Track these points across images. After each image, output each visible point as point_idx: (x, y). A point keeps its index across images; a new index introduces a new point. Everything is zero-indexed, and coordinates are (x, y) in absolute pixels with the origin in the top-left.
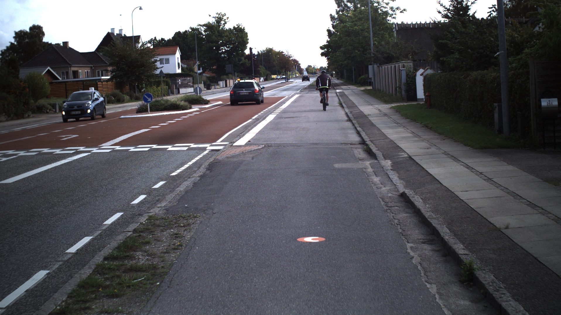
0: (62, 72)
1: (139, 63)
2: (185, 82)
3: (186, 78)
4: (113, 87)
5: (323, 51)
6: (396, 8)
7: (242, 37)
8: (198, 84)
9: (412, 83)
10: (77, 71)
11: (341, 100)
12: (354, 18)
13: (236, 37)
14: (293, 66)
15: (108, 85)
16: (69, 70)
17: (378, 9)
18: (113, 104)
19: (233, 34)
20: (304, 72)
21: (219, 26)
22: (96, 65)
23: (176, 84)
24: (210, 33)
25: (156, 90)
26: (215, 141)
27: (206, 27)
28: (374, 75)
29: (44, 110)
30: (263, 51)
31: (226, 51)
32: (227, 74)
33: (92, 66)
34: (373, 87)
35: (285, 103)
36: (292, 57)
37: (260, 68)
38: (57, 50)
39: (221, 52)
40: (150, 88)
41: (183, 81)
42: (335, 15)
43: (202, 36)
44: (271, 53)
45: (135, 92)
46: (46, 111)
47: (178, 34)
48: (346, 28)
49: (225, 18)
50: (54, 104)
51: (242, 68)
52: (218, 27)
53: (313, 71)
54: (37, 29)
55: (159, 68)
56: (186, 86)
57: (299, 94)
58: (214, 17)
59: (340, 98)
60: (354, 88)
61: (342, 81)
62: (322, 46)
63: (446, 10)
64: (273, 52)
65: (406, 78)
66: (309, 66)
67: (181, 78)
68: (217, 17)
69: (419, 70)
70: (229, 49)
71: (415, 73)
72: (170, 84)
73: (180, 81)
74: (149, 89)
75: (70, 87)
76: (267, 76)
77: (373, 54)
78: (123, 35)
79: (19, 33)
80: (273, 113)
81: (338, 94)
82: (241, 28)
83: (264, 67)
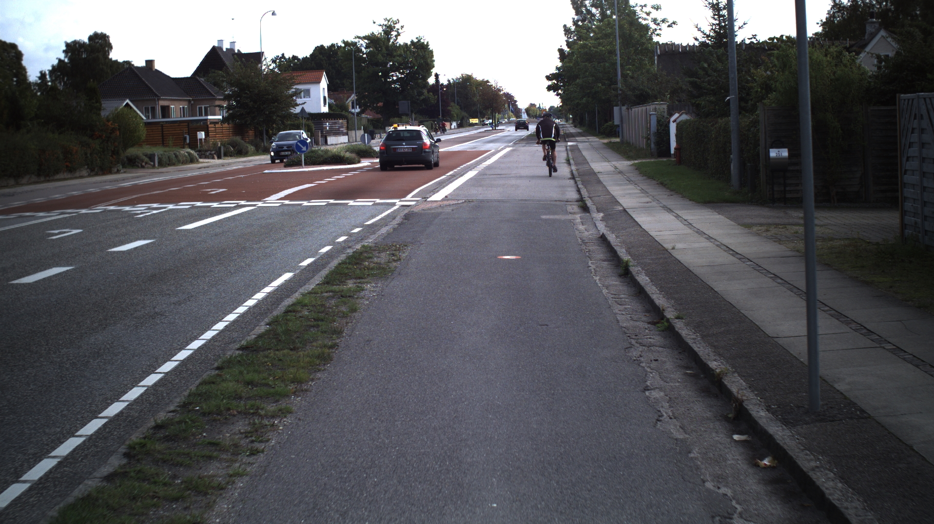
0: (145, 108)
1: (270, 97)
2: (335, 127)
3: (336, 121)
4: (229, 132)
5: (550, 83)
6: (661, 20)
7: (424, 57)
8: (355, 130)
9: (664, 132)
10: (168, 107)
12: (599, 33)
13: (415, 57)
14: (504, 105)
16: (156, 105)
18: (232, 158)
19: (411, 51)
20: (523, 115)
21: (389, 39)
22: (196, 98)
23: (322, 129)
24: (373, 50)
26: (405, 197)
27: (368, 40)
28: (622, 121)
29: (138, 163)
30: (457, 79)
31: (399, 79)
32: (400, 116)
33: (191, 98)
34: (620, 139)
35: (490, 158)
36: (503, 90)
37: (451, 106)
38: (137, 72)
39: (390, 80)
41: (332, 125)
42: (570, 27)
43: (361, 54)
44: (470, 83)
45: (263, 141)
46: (141, 165)
47: (320, 50)
48: (587, 48)
49: (398, 26)
50: (151, 154)
51: (424, 106)
52: (386, 40)
53: (538, 113)
54: (100, 39)
55: (300, 104)
56: (337, 133)
57: (512, 147)
58: (380, 25)
59: (570, 153)
61: (580, 129)
62: (548, 75)
63: (705, 36)
64: (472, 81)
65: (657, 126)
66: (531, 104)
67: (329, 120)
68: (386, 25)
69: (673, 115)
70: (403, 76)
71: (668, 118)
72: (314, 129)
73: (327, 125)
75: (169, 131)
76: (462, 119)
77: (621, 90)
78: (236, 51)
79: (72, 44)
80: (473, 169)
81: (568, 148)
82: (423, 43)
83: (457, 105)
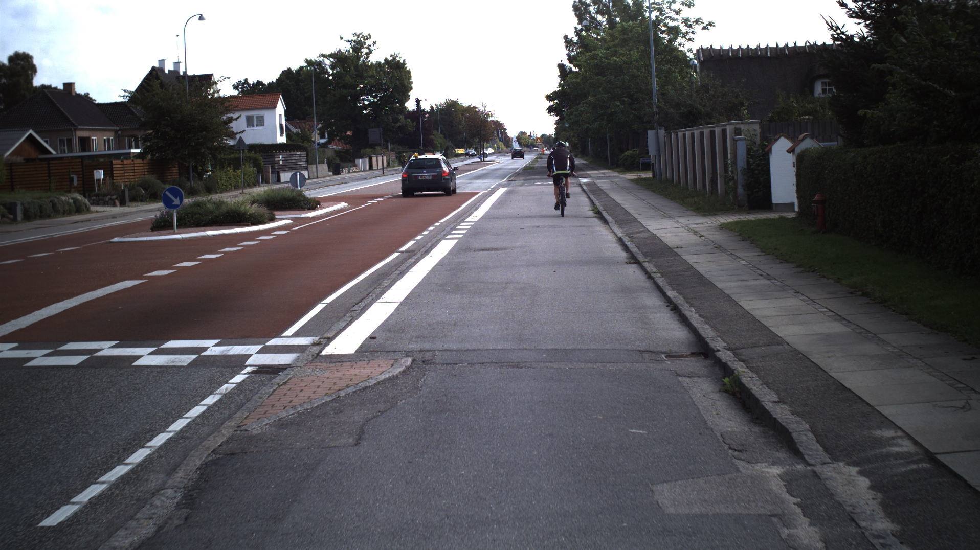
0: (60, 140)
1: (197, 124)
2: (290, 161)
3: (292, 153)
4: (144, 169)
5: (552, 103)
6: (694, 20)
7: (400, 79)
8: (316, 164)
9: (759, 168)
10: (89, 138)
11: (597, 203)
12: (609, 41)
13: (389, 79)
14: (493, 132)
15: (135, 165)
16: (73, 136)
17: (660, 22)
18: (143, 203)
19: (384, 72)
20: (514, 144)
21: (359, 58)
22: (125, 128)
23: (273, 164)
24: (341, 71)
25: (233, 175)
26: (278, 334)
27: (334, 58)
28: (659, 150)
30: (441, 105)
31: (371, 104)
32: (373, 146)
33: (118, 128)
34: (654, 175)
35: (477, 209)
36: (492, 116)
37: (434, 135)
38: (52, 98)
39: (361, 105)
40: (220, 172)
41: (287, 159)
42: (573, 38)
43: (327, 76)
44: (455, 109)
45: (189, 180)
47: (287, 74)
48: (597, 59)
49: (368, 42)
50: (11, 203)
51: (400, 135)
52: (355, 58)
53: (528, 141)
54: (22, 60)
55: (238, 133)
56: (293, 167)
57: (507, 187)
58: (349, 41)
59: (592, 197)
60: (612, 175)
61: (586, 160)
62: (549, 94)
64: (457, 107)
65: (747, 158)
66: (521, 132)
67: (283, 152)
68: (355, 41)
69: (776, 140)
70: (376, 100)
71: (766, 146)
72: (262, 163)
73: (281, 158)
74: (218, 173)
76: (447, 150)
77: (658, 107)
78: (182, 73)
80: (451, 234)
81: (585, 187)
82: (399, 61)
83: (441, 133)
